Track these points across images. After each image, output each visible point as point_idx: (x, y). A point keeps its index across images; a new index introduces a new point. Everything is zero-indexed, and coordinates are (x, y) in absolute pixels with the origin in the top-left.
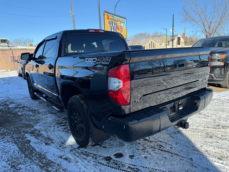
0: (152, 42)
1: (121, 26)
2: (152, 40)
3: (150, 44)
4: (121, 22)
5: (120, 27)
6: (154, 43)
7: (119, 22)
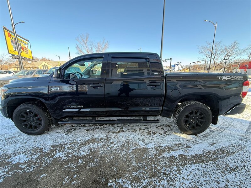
0: (45, 64)
1: (26, 48)
2: (44, 63)
3: (43, 66)
4: (25, 44)
5: (24, 48)
6: (47, 66)
7: (22, 43)
